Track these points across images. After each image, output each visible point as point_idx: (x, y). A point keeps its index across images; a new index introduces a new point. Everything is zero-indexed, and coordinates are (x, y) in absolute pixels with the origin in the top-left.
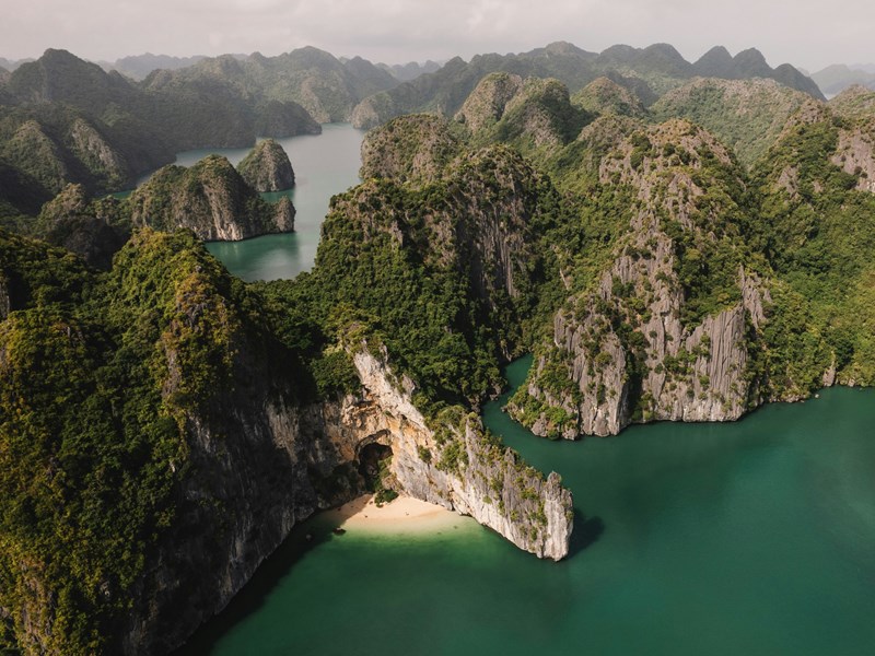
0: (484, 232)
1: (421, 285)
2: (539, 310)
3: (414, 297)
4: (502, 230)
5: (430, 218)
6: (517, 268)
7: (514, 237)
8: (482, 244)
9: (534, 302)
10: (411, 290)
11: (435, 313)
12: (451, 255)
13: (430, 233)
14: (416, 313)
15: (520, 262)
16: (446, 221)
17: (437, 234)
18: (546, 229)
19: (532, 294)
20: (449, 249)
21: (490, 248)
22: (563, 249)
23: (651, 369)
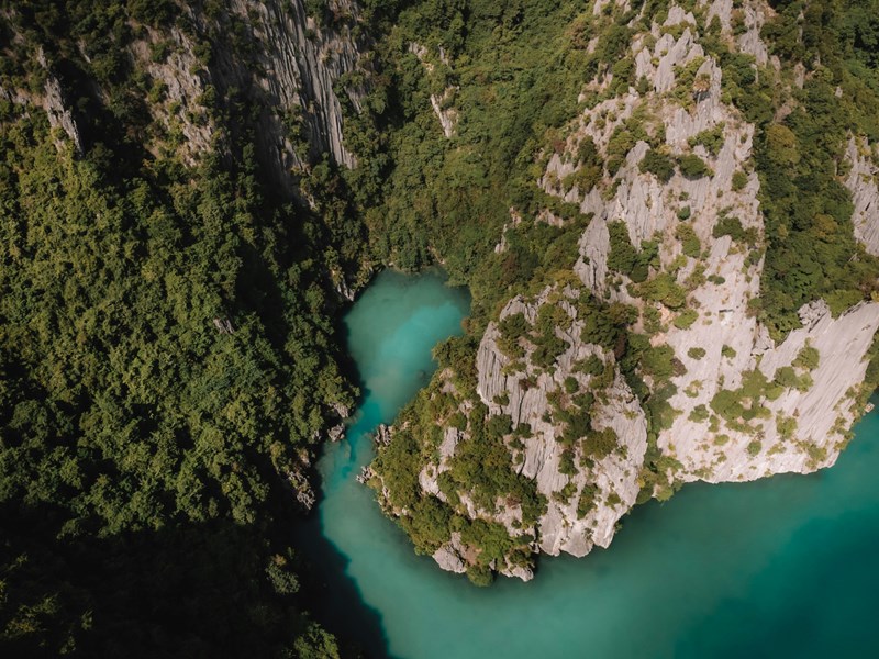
0: (273, 50)
1: (143, 235)
2: (397, 183)
3: (131, 269)
4: (311, 37)
5: (142, 49)
6: (349, 109)
7: (337, 43)
8: (273, 79)
9: (387, 169)
10: (120, 255)
11: (189, 297)
12: (207, 133)
13: (149, 86)
14: (143, 303)
15: (353, 96)
16: (184, 52)
17: (166, 88)
18: (398, 11)
19: (382, 158)
20: (200, 121)
21: (290, 83)
22: (435, 50)
23: (680, 412)
